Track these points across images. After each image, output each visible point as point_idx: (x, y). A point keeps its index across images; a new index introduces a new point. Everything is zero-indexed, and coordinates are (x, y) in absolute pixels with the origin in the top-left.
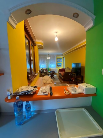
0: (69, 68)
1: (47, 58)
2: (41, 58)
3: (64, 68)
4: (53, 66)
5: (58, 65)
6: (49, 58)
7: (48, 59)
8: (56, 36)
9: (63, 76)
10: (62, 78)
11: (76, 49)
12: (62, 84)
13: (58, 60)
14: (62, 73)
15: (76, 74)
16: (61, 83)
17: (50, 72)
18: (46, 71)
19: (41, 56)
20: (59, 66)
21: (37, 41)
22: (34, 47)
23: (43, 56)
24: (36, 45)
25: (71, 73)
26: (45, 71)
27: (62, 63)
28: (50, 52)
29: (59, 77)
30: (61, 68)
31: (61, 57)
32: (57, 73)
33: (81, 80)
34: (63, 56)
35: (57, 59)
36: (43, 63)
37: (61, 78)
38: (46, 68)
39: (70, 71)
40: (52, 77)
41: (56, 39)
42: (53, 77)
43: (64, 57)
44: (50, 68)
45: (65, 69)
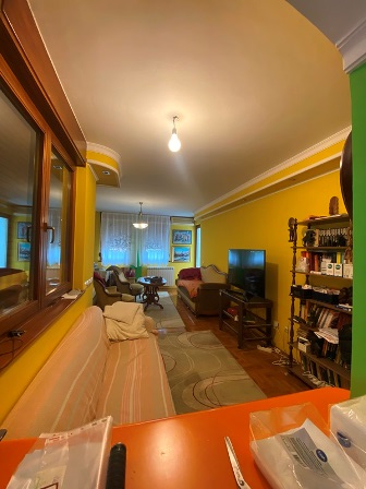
0: (216, 269)
1: (136, 225)
2: (111, 225)
3: (198, 266)
4: (157, 258)
5: (176, 256)
6: (144, 226)
7: (139, 230)
8: (174, 131)
9: (193, 300)
10: (193, 305)
11: (245, 200)
12: (190, 335)
13: (177, 237)
14: (192, 285)
15: (244, 293)
16: (188, 329)
17: (142, 280)
18: (128, 275)
19: (111, 217)
20: (179, 257)
21: (88, 148)
22: (71, 171)
23: (119, 217)
24: (84, 166)
25: (226, 287)
26: (122, 278)
27: (192, 247)
28: (148, 203)
29: (181, 300)
30: (189, 265)
31: (190, 226)
32: (173, 285)
33: (264, 316)
34: (194, 222)
35: (174, 231)
36: (118, 245)
37: (186, 305)
38: (127, 265)
39: (221, 280)
40: (150, 301)
41: (174, 146)
42: (156, 303)
43: (197, 227)
44: (144, 264)
45: (202, 271)
